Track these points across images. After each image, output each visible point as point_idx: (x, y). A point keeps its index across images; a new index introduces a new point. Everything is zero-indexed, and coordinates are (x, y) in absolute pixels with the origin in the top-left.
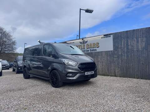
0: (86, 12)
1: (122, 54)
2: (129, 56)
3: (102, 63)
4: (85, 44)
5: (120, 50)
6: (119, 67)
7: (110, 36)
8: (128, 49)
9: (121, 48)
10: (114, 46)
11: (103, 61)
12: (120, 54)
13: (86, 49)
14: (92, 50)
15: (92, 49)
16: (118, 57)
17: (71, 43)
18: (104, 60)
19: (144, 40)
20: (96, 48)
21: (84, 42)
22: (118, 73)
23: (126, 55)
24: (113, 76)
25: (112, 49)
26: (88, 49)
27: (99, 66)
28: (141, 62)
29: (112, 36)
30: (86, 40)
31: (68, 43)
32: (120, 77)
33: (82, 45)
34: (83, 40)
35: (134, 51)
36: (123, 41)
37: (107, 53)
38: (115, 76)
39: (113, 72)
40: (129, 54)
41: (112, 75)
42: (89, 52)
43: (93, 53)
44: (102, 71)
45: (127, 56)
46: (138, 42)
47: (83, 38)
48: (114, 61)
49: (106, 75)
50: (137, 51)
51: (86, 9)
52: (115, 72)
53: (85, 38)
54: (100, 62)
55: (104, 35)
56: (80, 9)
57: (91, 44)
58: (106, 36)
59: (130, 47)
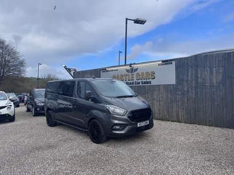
0: (134, 23)
1: (188, 91)
2: (199, 93)
3: (159, 102)
4: (135, 73)
5: (185, 83)
6: (184, 108)
7: (171, 63)
8: (197, 83)
9: (187, 81)
10: (177, 77)
11: (161, 99)
12: (186, 90)
13: (135, 80)
14: (145, 83)
15: (145, 81)
16: (183, 94)
17: (113, 71)
18: (162, 97)
19: (220, 71)
20: (151, 80)
21: (133, 70)
22: (182, 117)
23: (194, 91)
24: (175, 122)
25: (174, 83)
26: (139, 81)
27: (155, 106)
28: (216, 103)
29: (174, 63)
30: (135, 66)
31: (108, 71)
32: (186, 123)
33: (130, 74)
34: (130, 66)
35: (205, 86)
36: (190, 72)
37: (166, 87)
38: (179, 121)
39: (176, 115)
40: (199, 90)
41: (174, 119)
42: (141, 84)
43: (146, 87)
44: (160, 114)
45: (196, 93)
46: (211, 73)
47: (131, 64)
48: (177, 100)
49: (165, 120)
50: (210, 86)
51: (135, 19)
52: (178, 115)
53: (134, 64)
54: (157, 100)
55: (163, 61)
56: (127, 19)
57: (143, 74)
58: (166, 62)
59: (200, 80)
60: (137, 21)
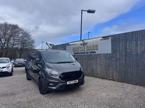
1: (120, 57)
2: (128, 60)
3: (101, 66)
4: (86, 46)
5: (118, 53)
6: (117, 70)
7: (109, 39)
8: (126, 52)
9: (119, 51)
10: (112, 48)
11: (102, 64)
12: (118, 57)
13: (86, 51)
14: (92, 52)
15: (92, 51)
16: (116, 61)
17: (73, 45)
18: (102, 62)
19: (143, 44)
20: (95, 50)
22: (116, 77)
23: (124, 59)
24: (111, 80)
25: (110, 52)
26: (88, 51)
27: (98, 68)
28: (140, 68)
29: (110, 38)
30: (86, 41)
31: (70, 45)
32: (118, 81)
33: (83, 46)
34: (83, 41)
35: (132, 54)
36: (121, 44)
37: (106, 55)
38: (114, 80)
39: (111, 76)
40: (127, 58)
42: (89, 54)
43: (93, 55)
44: (101, 74)
45: (126, 60)
46: (137, 45)
47: (83, 40)
48: (113, 64)
49: (105, 79)
50: (136, 55)
51: (87, 10)
52: (113, 76)
53: (85, 40)
54: (99, 65)
55: (103, 37)
57: (90, 46)
58: (105, 38)
59: (128, 50)
60: (89, 12)
